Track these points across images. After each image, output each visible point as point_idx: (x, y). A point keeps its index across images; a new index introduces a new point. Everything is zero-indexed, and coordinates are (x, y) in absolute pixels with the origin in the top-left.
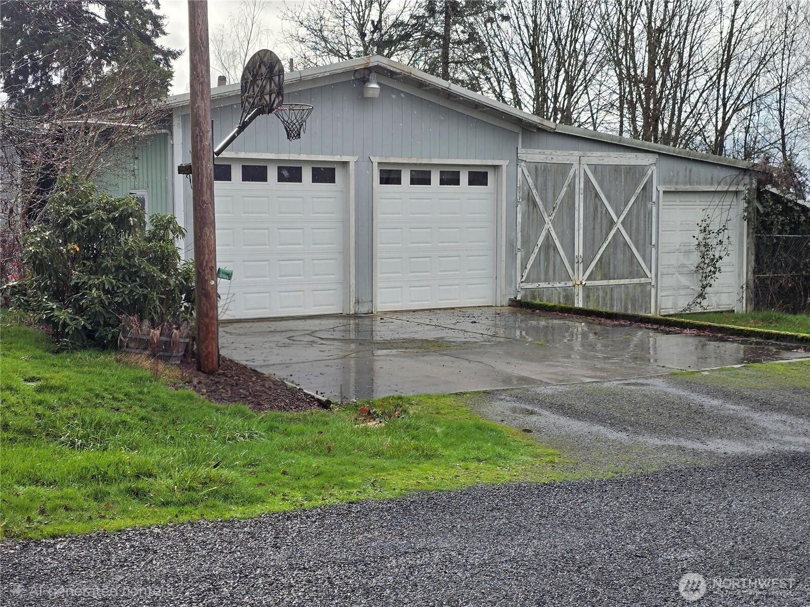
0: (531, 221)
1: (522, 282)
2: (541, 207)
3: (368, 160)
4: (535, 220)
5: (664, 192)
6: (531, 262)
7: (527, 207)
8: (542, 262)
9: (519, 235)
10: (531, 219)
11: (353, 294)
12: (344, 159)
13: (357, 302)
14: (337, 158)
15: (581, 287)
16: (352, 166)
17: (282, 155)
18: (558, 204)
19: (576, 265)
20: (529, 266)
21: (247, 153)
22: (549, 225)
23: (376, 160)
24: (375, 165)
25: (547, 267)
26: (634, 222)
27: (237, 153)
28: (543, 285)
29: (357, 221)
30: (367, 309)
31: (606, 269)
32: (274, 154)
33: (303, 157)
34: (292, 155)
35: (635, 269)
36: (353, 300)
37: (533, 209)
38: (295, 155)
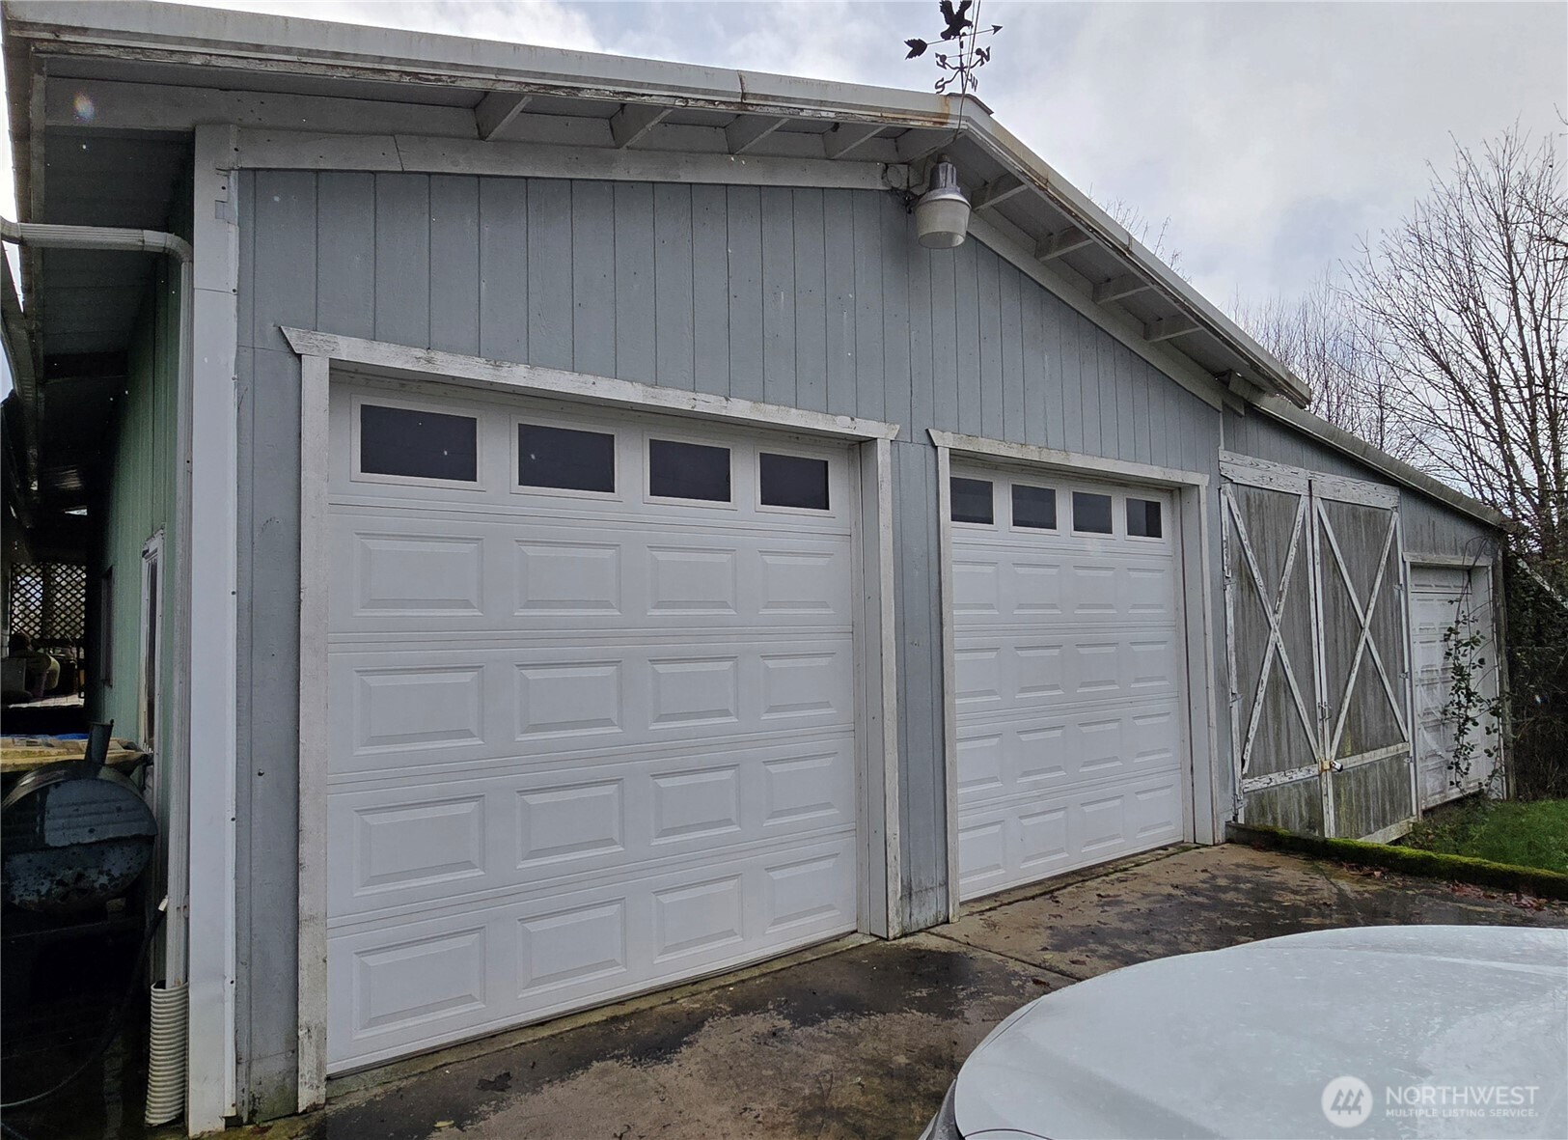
0: (1247, 624)
1: (1244, 777)
2: (1262, 590)
3: (925, 440)
4: (1253, 623)
5: (1414, 566)
6: (1254, 724)
7: (1240, 592)
8: (1270, 722)
9: (1233, 659)
10: (1247, 620)
11: (895, 868)
12: (864, 428)
13: (908, 893)
14: (842, 425)
15: (1329, 773)
16: (883, 454)
17: (670, 391)
18: (1287, 584)
19: (1319, 725)
20: (1252, 735)
21: (540, 371)
22: (1275, 636)
23: (945, 441)
24: (944, 457)
25: (1278, 734)
26: (1382, 626)
27: (497, 366)
28: (1278, 778)
29: (901, 627)
30: (933, 912)
31: (1356, 730)
32: (639, 387)
33: (740, 409)
34: (701, 396)
35: (1389, 724)
36: (896, 887)
37: (1249, 596)
38: (711, 398)
